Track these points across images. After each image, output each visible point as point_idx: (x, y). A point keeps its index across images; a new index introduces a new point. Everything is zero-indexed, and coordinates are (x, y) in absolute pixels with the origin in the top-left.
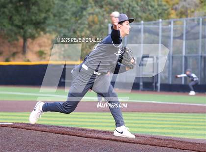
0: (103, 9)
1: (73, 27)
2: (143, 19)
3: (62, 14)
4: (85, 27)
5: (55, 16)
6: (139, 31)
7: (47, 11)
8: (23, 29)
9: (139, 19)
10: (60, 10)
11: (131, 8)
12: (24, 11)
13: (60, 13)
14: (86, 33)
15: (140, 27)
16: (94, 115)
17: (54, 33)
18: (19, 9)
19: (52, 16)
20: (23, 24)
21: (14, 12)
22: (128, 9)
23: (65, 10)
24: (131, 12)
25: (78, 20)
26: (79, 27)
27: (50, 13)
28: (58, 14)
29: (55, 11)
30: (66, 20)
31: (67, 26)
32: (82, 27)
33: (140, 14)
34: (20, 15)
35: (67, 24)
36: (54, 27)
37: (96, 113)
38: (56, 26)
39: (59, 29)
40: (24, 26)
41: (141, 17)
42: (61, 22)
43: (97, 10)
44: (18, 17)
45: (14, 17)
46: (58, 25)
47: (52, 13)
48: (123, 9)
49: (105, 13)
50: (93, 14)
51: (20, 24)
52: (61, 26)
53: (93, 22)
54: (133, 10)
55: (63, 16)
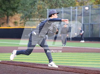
0: (44, 2)
1: (30, 11)
2: (63, 6)
3: (25, 4)
4: (36, 10)
5: (22, 5)
6: (62, 12)
7: (18, 3)
8: (7, 11)
9: (61, 6)
10: (24, 2)
11: (57, 1)
12: (7, 3)
13: (24, 4)
14: (36, 13)
15: (62, 10)
16: (40, 54)
17: (21, 13)
18: (5, 2)
19: (20, 5)
20: (7, 9)
21: (2, 3)
22: (56, 2)
23: (26, 2)
24: (58, 3)
25: (32, 7)
26: (33, 11)
27: (19, 4)
28: (23, 4)
29: (22, 3)
30: (27, 7)
31: (27, 10)
32: (35, 10)
33: (62, 4)
34: (5, 5)
35: (27, 9)
36: (21, 11)
37: (41, 53)
38: (22, 10)
39: (24, 11)
40: (7, 10)
41: (62, 5)
42: (25, 8)
43: (42, 2)
44: (4, 6)
45: (3, 6)
46: (23, 10)
47: (20, 4)
48: (54, 2)
49: (45, 4)
50: (39, 4)
51: (5, 9)
52: (25, 10)
53: (40, 8)
54: (58, 2)
55: (25, 5)
